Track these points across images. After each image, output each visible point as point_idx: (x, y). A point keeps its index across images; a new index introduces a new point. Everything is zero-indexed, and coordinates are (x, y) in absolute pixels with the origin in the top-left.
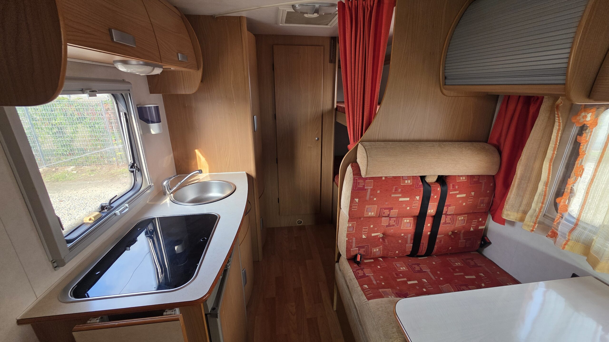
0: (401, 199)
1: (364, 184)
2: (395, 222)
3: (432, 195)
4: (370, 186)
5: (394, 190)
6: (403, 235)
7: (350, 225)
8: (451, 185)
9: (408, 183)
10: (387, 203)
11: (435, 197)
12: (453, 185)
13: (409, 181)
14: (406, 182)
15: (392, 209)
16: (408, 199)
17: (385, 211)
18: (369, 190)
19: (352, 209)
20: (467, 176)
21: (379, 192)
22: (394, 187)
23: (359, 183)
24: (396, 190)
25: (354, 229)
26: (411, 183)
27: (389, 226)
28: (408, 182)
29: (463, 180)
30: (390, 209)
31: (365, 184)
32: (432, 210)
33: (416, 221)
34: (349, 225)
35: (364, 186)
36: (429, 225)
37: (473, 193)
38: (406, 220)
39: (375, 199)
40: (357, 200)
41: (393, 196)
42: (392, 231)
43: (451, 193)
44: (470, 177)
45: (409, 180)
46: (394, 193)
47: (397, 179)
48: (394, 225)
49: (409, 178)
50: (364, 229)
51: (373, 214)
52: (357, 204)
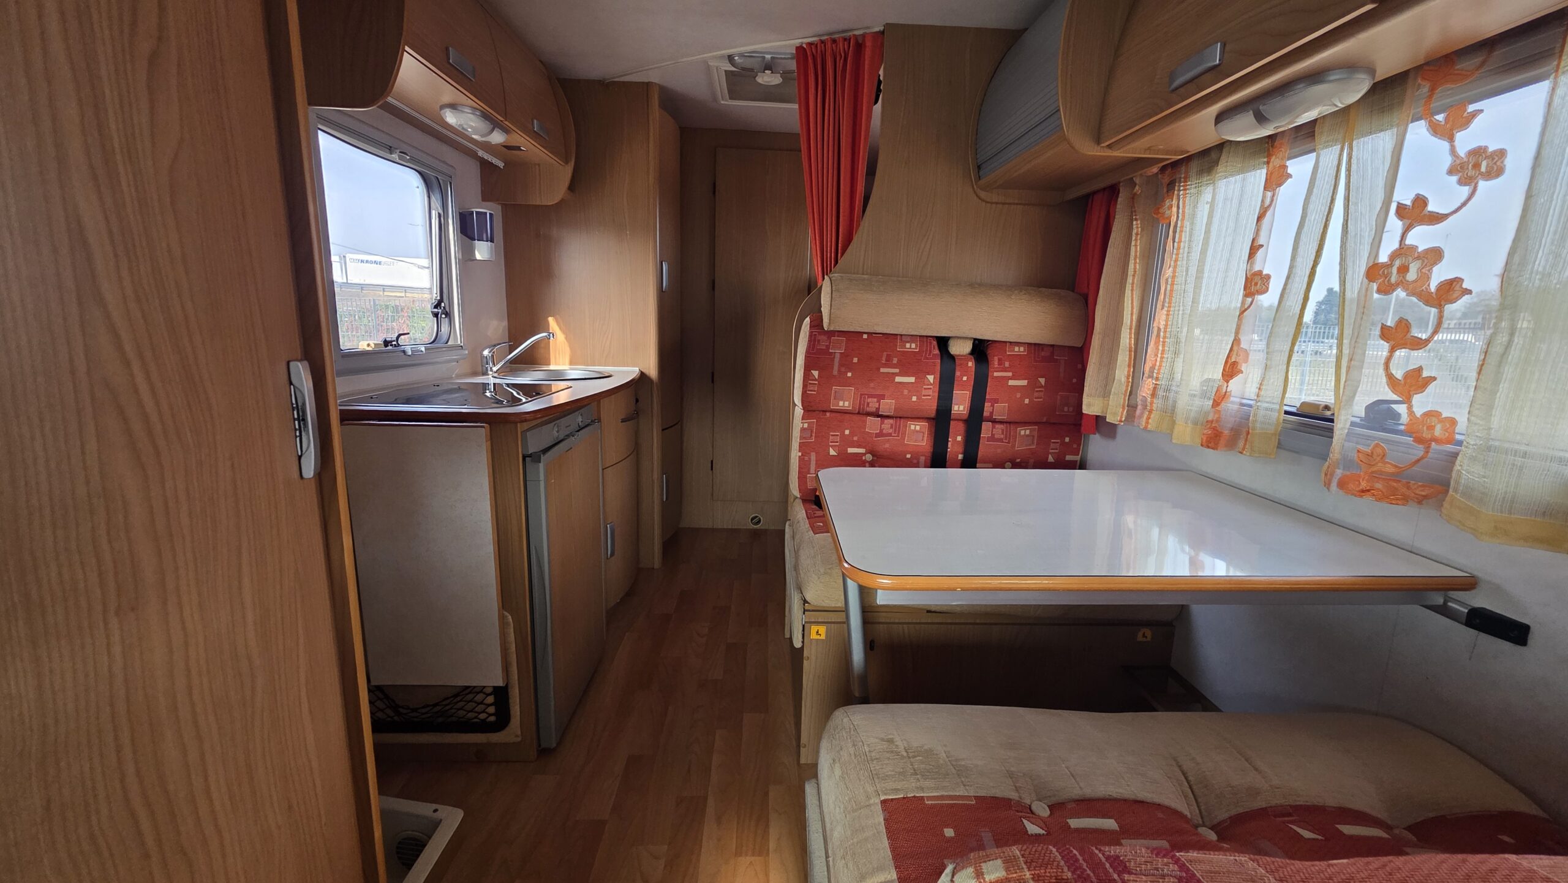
0: (898, 379)
1: (828, 344)
2: (891, 427)
3: (958, 374)
4: (840, 348)
5: (884, 359)
6: (908, 456)
7: (806, 425)
8: (996, 358)
9: (910, 348)
10: (872, 385)
11: (965, 378)
12: (999, 360)
13: (913, 346)
14: (908, 345)
15: (882, 397)
16: (912, 379)
17: (870, 400)
18: (838, 356)
19: (808, 392)
20: (1029, 344)
21: (855, 360)
22: (885, 353)
23: (819, 341)
24: (889, 358)
25: (814, 435)
26: (916, 349)
27: (881, 434)
28: (911, 346)
29: (1019, 351)
30: (881, 397)
31: (830, 343)
32: (960, 407)
33: (933, 430)
34: (803, 426)
35: (828, 347)
36: (959, 438)
37: (1042, 381)
38: (915, 426)
39: (849, 374)
40: (816, 373)
41: (882, 370)
42: (887, 446)
43: (996, 374)
44: (1035, 348)
45: (914, 343)
46: (886, 366)
47: (891, 338)
48: (890, 435)
49: (913, 338)
50: (832, 435)
51: (847, 404)
52: (817, 382)
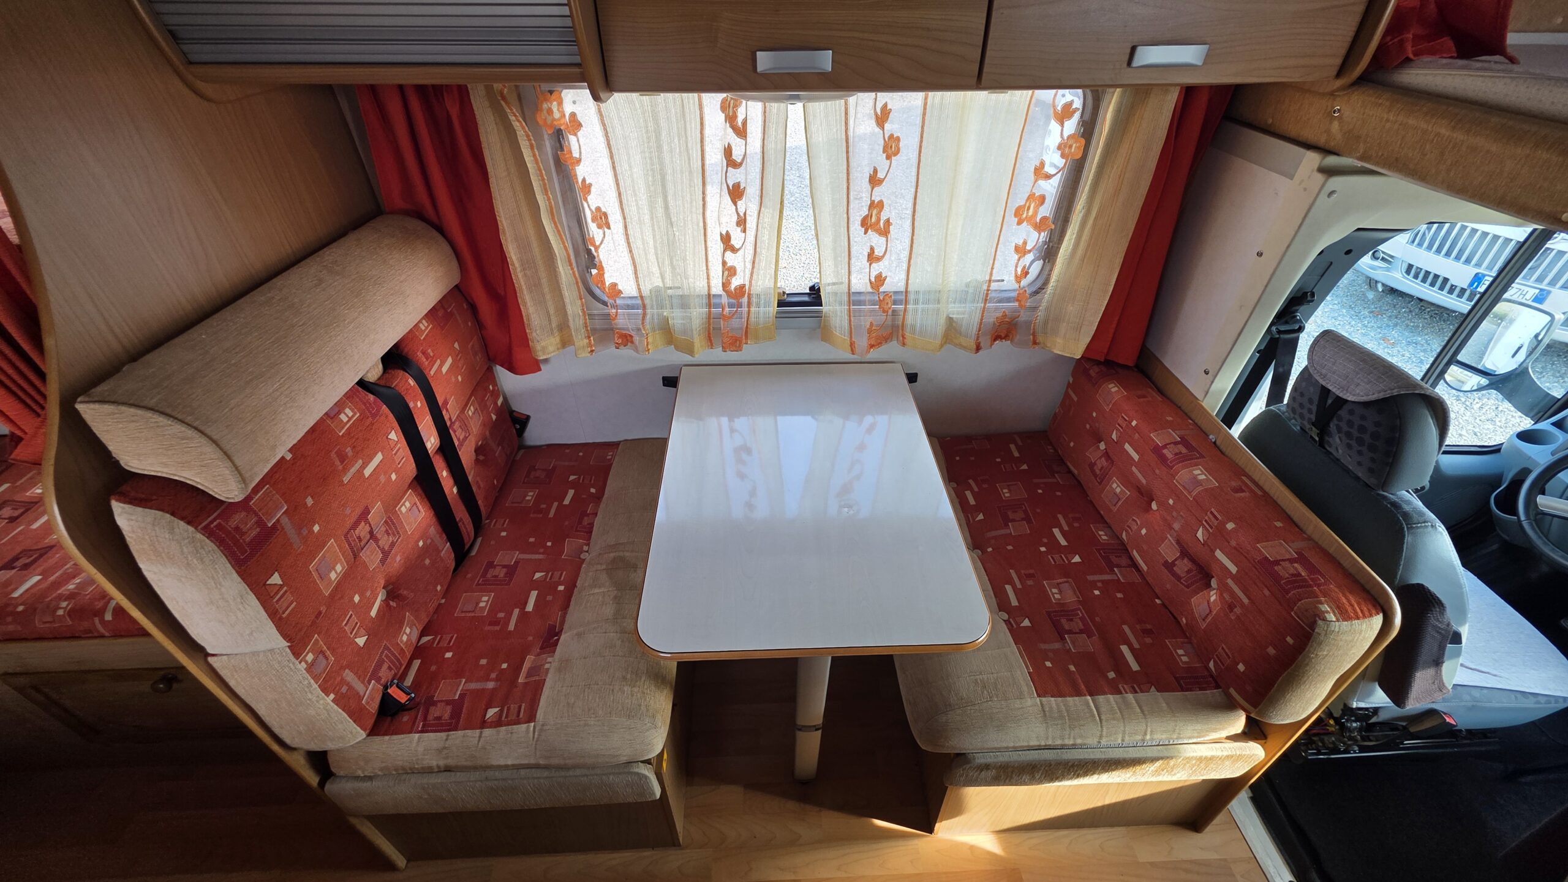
0: (367, 472)
1: (255, 519)
2: (388, 534)
3: (411, 405)
4: (277, 508)
5: (338, 463)
6: (421, 544)
7: (310, 657)
8: (419, 354)
9: (350, 419)
10: (348, 511)
11: (419, 404)
12: (424, 353)
13: (350, 413)
14: (344, 418)
15: (366, 511)
16: (379, 457)
17: (358, 530)
18: (285, 521)
19: (284, 616)
20: (426, 315)
21: (310, 501)
22: (333, 455)
23: (237, 529)
24: (342, 458)
25: (328, 653)
26: (355, 414)
27: (386, 554)
28: (347, 416)
29: (427, 329)
30: (365, 515)
31: (256, 514)
32: (431, 442)
33: (420, 490)
34: (306, 662)
35: (260, 523)
36: (445, 473)
37: (456, 345)
38: (405, 507)
39: (316, 528)
40: (276, 579)
41: (346, 479)
42: (398, 558)
43: (432, 373)
44: (431, 314)
45: (344, 409)
46: (345, 470)
47: (319, 432)
48: (393, 545)
49: (339, 406)
50: (346, 624)
51: (339, 568)
52: (285, 588)
